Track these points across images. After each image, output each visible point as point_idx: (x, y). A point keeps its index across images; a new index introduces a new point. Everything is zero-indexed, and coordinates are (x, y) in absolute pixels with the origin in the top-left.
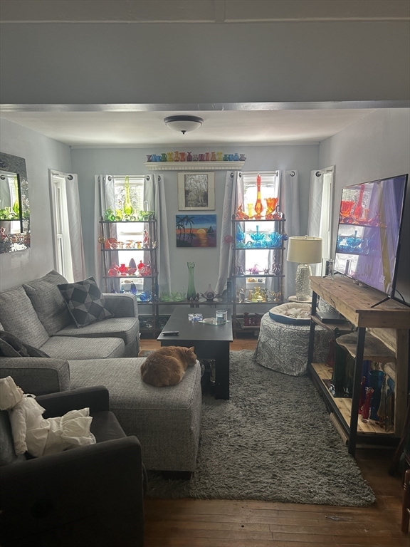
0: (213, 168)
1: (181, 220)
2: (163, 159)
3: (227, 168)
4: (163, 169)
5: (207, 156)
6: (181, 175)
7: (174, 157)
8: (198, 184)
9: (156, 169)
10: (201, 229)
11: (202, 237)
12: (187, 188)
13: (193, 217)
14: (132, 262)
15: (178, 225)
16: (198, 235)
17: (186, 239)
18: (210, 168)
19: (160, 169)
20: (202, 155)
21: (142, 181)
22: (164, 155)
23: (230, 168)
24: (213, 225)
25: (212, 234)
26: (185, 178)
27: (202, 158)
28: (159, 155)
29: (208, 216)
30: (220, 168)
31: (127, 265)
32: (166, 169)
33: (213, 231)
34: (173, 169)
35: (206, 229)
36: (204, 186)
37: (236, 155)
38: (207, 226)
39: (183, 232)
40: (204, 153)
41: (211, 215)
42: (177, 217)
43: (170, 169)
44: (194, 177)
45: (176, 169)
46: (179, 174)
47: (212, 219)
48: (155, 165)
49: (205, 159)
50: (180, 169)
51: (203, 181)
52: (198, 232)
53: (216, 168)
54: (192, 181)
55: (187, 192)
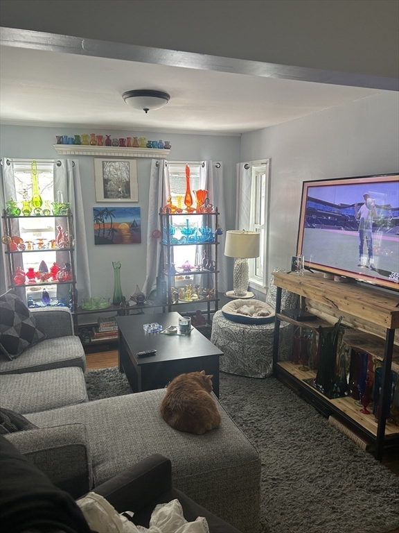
0: (136, 155)
1: (99, 213)
2: (76, 141)
3: (150, 156)
4: (77, 153)
5: (129, 142)
6: (98, 162)
7: (89, 140)
8: (119, 173)
9: (68, 153)
10: (123, 224)
11: (125, 232)
12: (106, 177)
13: (114, 209)
14: (43, 265)
15: (96, 219)
16: (120, 230)
17: (106, 235)
18: (132, 155)
19: (73, 153)
20: (123, 139)
21: (51, 167)
22: (77, 137)
23: (154, 156)
24: (137, 219)
25: (135, 229)
26: (103, 164)
27: (122, 143)
28: (72, 136)
29: (131, 209)
30: (143, 156)
31: (36, 270)
32: (81, 153)
33: (137, 226)
34: (89, 154)
35: (129, 224)
36: (125, 175)
37: (161, 142)
38: (131, 220)
39: (102, 227)
40: (125, 137)
41: (134, 208)
42: (95, 210)
43: (85, 154)
44: (113, 164)
45: (93, 154)
46: (97, 160)
47: (136, 211)
48: (67, 149)
49: (126, 144)
50: (97, 154)
51: (124, 169)
52: (121, 227)
53: (139, 156)
54: (111, 169)
55: (106, 181)
